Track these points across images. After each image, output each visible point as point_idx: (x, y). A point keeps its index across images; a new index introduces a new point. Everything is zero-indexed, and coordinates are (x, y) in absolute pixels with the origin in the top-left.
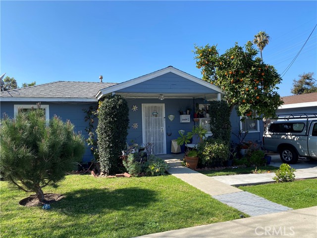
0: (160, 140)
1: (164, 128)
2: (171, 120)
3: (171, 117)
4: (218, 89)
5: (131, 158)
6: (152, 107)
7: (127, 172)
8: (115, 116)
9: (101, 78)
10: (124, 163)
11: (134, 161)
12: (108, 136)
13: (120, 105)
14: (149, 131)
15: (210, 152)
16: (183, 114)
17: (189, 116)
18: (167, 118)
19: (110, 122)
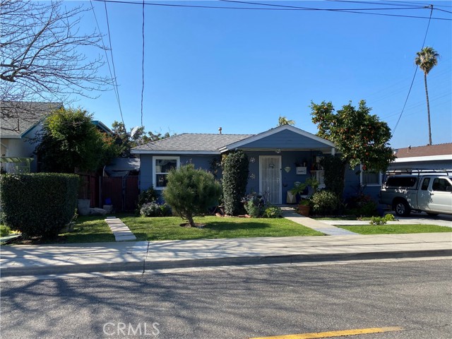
0: (275, 191)
1: (279, 180)
2: (288, 171)
3: (288, 169)
4: (332, 144)
5: (250, 203)
6: (269, 159)
7: (248, 214)
8: (238, 168)
10: (245, 206)
11: (253, 206)
12: (232, 184)
13: (242, 159)
14: (266, 182)
15: (320, 201)
16: (299, 166)
18: (283, 169)
19: (234, 173)
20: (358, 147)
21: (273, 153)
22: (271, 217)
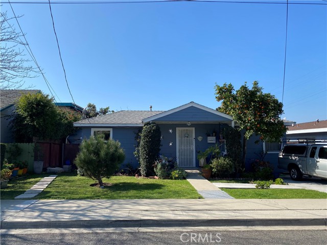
1: (194, 147)
2: (200, 140)
3: (200, 138)
4: (231, 117)
5: (159, 166)
6: (184, 130)
7: (157, 176)
8: (150, 138)
9: (151, 107)
11: (161, 169)
13: (153, 130)
14: (182, 149)
16: (209, 136)
17: (215, 137)
18: (196, 139)
20: (251, 120)
21: (185, 125)
22: (176, 178)
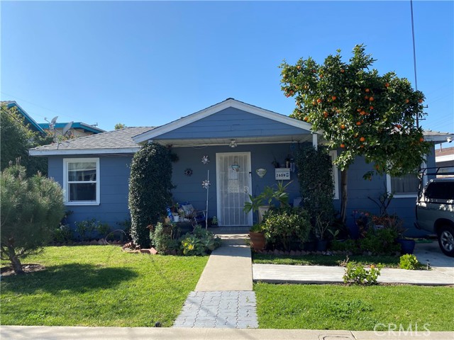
2: (261, 176)
3: (261, 172)
6: (231, 157)
7: (154, 247)
10: (151, 234)
17: (289, 170)
19: (137, 180)
20: (345, 129)
